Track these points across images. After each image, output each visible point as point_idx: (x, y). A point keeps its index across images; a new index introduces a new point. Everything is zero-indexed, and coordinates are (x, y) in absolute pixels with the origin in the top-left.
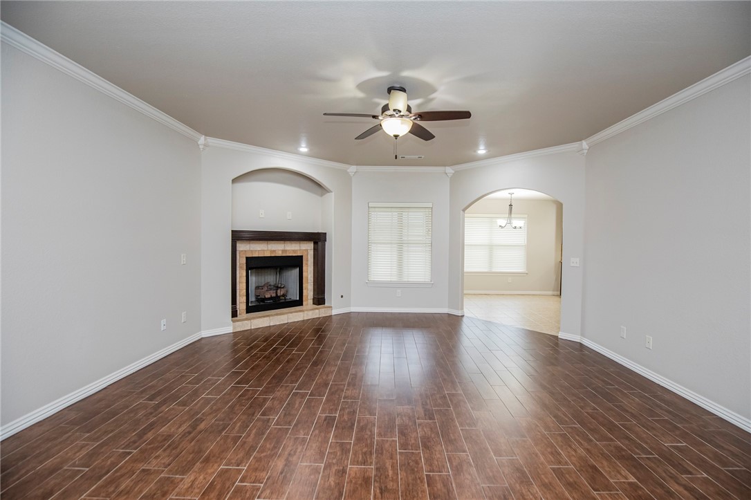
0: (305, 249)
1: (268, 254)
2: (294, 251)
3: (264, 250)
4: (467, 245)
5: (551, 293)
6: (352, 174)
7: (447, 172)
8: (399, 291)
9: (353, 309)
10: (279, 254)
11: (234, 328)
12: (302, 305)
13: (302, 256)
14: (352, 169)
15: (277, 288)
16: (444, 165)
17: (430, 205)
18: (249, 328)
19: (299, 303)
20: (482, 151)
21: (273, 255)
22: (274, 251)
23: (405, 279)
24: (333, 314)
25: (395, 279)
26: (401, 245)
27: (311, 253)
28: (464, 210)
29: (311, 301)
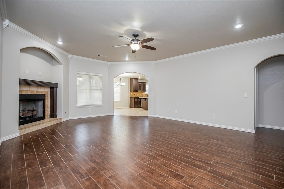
0: (46, 91)
1: (29, 93)
2: (42, 92)
3: (28, 91)
4: (115, 92)
5: (127, 107)
6: (70, 58)
7: (108, 64)
8: (90, 108)
9: (70, 118)
10: (35, 93)
11: (20, 133)
12: (45, 119)
13: (45, 94)
14: (70, 56)
15: (33, 111)
16: (107, 61)
17: (102, 75)
18: (28, 132)
19: (44, 118)
20: (127, 59)
21: (32, 93)
22: (33, 91)
23: (92, 104)
24: (63, 121)
25: (88, 104)
26: (90, 90)
27: (49, 93)
28: (114, 78)
29: (49, 117)
